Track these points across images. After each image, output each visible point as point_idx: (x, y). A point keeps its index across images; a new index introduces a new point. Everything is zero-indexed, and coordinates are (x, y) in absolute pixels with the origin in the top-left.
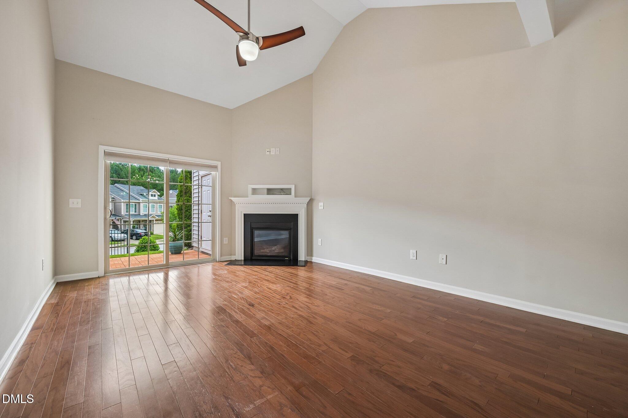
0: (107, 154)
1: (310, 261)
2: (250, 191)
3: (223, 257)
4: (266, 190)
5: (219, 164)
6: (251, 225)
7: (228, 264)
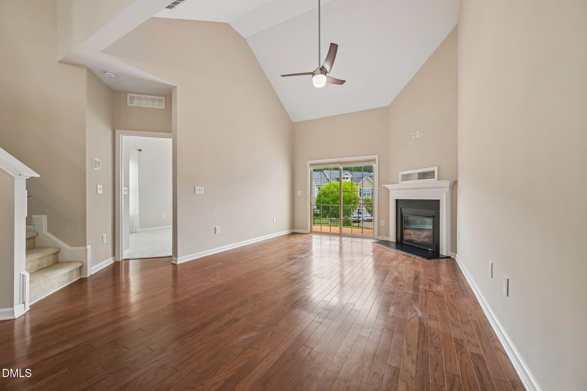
0: (311, 165)
1: (454, 258)
2: (400, 178)
3: (379, 237)
4: (417, 175)
5: (376, 157)
6: (402, 210)
7: (377, 242)
